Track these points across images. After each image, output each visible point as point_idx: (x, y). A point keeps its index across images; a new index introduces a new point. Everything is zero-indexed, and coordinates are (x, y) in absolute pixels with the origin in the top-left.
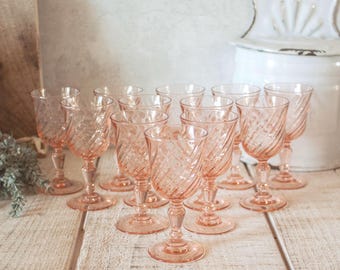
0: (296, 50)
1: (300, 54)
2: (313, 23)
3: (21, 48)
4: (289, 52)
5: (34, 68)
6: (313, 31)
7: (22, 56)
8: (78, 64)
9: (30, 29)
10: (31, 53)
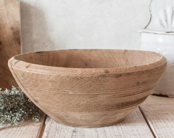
3: (11, 34)
5: (18, 45)
9: (16, 23)
10: (17, 37)
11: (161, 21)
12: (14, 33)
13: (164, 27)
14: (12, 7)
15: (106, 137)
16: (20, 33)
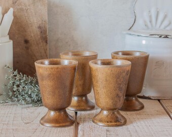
0: (158, 35)
1: (160, 37)
2: (166, 23)
3: (39, 33)
4: (154, 36)
6: (166, 27)
7: (39, 37)
8: (67, 43)
9: (44, 23)
10: (44, 36)
11: (145, 22)
12: (41, 32)
13: (148, 28)
14: (40, 7)
15: (139, 136)
16: (47, 32)
